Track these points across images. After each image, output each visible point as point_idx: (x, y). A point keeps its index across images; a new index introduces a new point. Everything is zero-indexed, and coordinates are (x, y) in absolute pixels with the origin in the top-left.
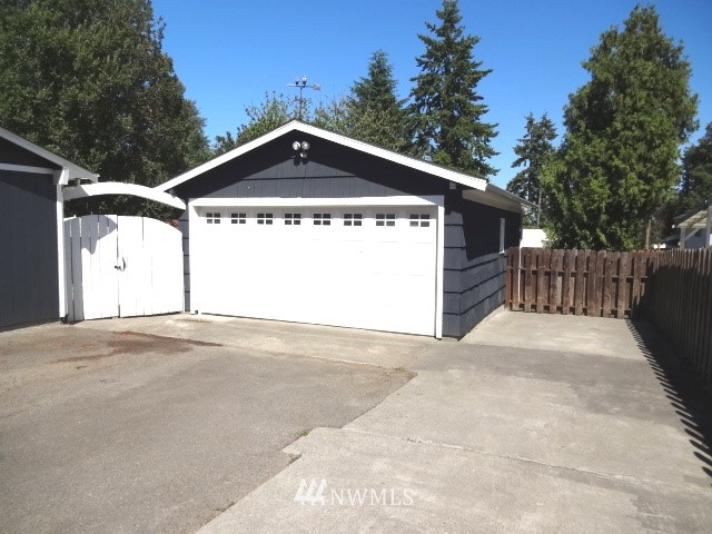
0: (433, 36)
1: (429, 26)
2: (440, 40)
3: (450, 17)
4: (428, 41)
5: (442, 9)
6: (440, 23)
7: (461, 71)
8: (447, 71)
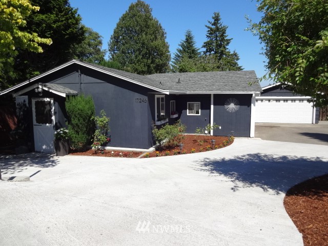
0: (210, 26)
1: (209, 22)
2: (213, 27)
3: (217, 19)
4: (208, 27)
5: (214, 16)
6: (213, 21)
7: (223, 40)
8: (216, 39)
